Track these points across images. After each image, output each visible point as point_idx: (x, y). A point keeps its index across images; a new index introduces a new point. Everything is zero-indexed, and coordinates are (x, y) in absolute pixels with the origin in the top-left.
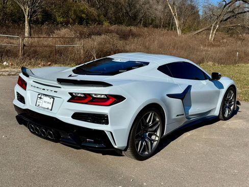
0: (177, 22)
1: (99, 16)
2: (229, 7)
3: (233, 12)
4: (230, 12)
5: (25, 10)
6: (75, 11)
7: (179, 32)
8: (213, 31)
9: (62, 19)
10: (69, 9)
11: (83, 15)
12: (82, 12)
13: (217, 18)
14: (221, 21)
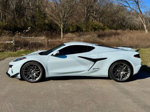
0: (145, 26)
1: (104, 26)
5: (61, 26)
6: (92, 25)
7: (146, 31)
9: (85, 30)
10: (89, 25)
11: (97, 27)
12: (96, 25)
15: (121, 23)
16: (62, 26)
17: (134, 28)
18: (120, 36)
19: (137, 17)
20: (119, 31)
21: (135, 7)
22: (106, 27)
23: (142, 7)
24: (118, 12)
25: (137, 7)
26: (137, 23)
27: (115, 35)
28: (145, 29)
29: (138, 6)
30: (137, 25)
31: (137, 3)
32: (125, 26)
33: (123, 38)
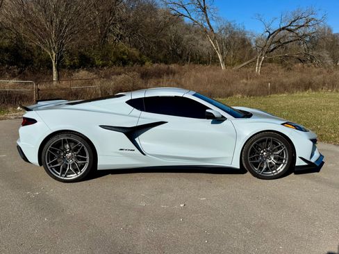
0: (220, 57)
1: (140, 56)
2: (273, 37)
3: (279, 41)
4: (276, 42)
6: (114, 52)
7: (223, 66)
8: (259, 62)
9: (101, 62)
10: (109, 52)
11: (125, 57)
12: (124, 53)
13: (262, 50)
14: (267, 52)
15: (174, 50)
16: (54, 54)
17: (199, 60)
18: (177, 76)
19: (204, 37)
20: (173, 66)
21: (200, 17)
22: (144, 57)
23: (213, 19)
24: (166, 25)
25: (205, 19)
26: (204, 49)
27: (168, 74)
28: (219, 62)
29: (207, 16)
30: (205, 54)
31: (204, 10)
32: (181, 56)
33: (183, 80)
